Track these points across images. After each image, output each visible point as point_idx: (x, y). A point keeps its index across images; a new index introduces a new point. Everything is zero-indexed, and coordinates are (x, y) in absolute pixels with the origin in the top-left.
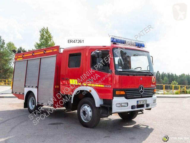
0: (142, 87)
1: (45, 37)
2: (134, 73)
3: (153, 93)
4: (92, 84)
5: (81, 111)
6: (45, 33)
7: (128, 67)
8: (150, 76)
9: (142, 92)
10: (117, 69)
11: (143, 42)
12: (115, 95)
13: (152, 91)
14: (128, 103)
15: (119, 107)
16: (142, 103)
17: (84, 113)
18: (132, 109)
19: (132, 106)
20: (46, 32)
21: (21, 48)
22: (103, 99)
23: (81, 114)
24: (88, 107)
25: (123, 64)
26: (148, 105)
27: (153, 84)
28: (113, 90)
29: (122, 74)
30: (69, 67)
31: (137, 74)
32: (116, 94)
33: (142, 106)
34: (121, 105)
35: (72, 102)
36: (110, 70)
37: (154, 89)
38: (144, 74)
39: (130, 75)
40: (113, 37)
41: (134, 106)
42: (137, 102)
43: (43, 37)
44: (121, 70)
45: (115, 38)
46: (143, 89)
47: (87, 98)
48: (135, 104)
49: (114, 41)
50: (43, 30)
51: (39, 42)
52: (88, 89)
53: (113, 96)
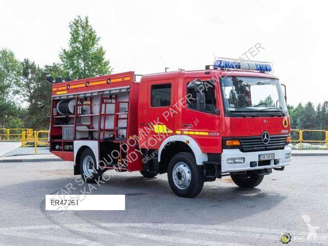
0: (267, 134)
1: (81, 38)
2: (254, 114)
3: (284, 142)
4: (190, 131)
5: (174, 173)
6: (80, 28)
7: (246, 102)
8: (280, 116)
9: (266, 141)
10: (226, 108)
11: (268, 64)
12: (225, 147)
13: (283, 140)
14: (244, 158)
15: (232, 163)
16: (266, 158)
17: (179, 175)
18: (251, 166)
19: (251, 163)
20: (83, 27)
21: (27, 62)
22: (208, 154)
23: (175, 177)
24: (185, 166)
25: (237, 98)
26: (276, 162)
27: (285, 129)
28: (222, 139)
29: (235, 116)
30: (152, 106)
31: (257, 114)
32: (227, 144)
33: (267, 162)
34: (234, 161)
35: (159, 161)
36: (217, 109)
37: (286, 137)
38: (269, 114)
39: (248, 116)
40: (220, 59)
41: (254, 162)
42: (259, 156)
43: (78, 38)
44: (234, 110)
45: (223, 60)
46: (267, 137)
47: (183, 153)
48: (256, 160)
49: (222, 65)
50: (76, 23)
51: (68, 49)
52: (184, 138)
53: (223, 148)
